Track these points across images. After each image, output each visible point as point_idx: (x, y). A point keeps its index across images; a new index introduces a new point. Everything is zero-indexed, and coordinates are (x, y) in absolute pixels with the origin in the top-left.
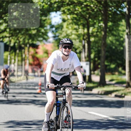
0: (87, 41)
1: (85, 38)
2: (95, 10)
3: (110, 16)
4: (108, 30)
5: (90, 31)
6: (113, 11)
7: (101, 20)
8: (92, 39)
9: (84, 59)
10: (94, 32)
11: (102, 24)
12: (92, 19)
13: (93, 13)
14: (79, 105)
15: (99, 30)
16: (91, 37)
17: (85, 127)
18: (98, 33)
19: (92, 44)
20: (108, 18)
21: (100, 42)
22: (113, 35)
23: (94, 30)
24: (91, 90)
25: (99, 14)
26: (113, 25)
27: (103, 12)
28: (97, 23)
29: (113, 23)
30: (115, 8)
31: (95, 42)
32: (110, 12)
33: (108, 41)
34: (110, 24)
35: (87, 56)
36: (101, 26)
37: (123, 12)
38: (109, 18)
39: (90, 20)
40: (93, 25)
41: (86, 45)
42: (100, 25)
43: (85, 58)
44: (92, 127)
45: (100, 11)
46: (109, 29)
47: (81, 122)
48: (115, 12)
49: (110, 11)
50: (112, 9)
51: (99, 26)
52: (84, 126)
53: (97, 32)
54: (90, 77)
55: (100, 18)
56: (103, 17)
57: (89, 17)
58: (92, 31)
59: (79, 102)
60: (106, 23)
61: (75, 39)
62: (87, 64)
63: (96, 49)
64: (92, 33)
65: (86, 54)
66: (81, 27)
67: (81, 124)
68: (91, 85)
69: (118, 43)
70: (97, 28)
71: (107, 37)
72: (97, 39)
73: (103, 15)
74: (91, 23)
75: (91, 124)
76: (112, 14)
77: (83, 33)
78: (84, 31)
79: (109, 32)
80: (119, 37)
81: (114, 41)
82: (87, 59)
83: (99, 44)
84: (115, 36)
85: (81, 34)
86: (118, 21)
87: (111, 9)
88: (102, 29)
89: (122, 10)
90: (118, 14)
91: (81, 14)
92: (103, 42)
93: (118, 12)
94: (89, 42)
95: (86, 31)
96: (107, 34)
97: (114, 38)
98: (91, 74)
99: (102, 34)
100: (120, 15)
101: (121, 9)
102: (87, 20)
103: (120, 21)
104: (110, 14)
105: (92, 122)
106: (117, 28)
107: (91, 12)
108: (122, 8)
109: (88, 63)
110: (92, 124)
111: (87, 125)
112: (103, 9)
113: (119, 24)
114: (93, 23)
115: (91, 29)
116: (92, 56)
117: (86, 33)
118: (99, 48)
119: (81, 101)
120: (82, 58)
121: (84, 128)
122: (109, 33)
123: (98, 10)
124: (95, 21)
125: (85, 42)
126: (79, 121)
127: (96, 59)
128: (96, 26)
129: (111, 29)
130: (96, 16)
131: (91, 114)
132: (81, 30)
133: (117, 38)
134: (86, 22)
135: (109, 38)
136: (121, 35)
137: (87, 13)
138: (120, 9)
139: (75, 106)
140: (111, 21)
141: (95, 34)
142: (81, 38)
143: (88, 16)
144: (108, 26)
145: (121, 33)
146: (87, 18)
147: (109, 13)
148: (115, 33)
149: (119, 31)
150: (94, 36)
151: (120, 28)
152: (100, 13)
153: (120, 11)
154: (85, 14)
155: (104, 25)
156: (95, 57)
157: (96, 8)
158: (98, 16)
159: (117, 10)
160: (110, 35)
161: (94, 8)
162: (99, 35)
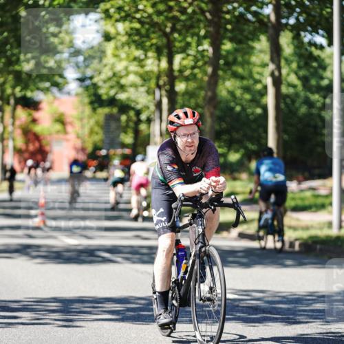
0: (166, 91)
1: (161, 82)
2: (190, 10)
3: (229, 27)
4: (222, 62)
5: (176, 66)
6: (237, 13)
7: (205, 37)
8: (180, 87)
9: (158, 139)
10: (185, 67)
11: (206, 46)
12: (180, 34)
13: (183, 18)
14: (146, 258)
15: (200, 63)
16: (177, 80)
18: (196, 71)
19: (179, 99)
20: (222, 31)
21: (202, 93)
22: (236, 75)
23: (185, 63)
25: (199, 21)
26: (236, 50)
27: (211, 15)
28: (194, 44)
29: (236, 43)
30: (240, 5)
31: (189, 94)
32: (228, 17)
33: (221, 91)
34: (227, 46)
36: (204, 51)
37: (261, 17)
38: (226, 30)
39: (176, 35)
40: (184, 50)
41: (165, 101)
42: (200, 48)
43: (161, 135)
45: (203, 12)
46: (225, 60)
47: (147, 304)
48: (242, 15)
49: (228, 12)
50: (234, 9)
51: (198, 51)
53: (193, 68)
55: (202, 32)
56: (211, 29)
57: (174, 29)
58: (180, 63)
59: (145, 251)
60: (216, 45)
61: (135, 86)
64: (181, 71)
65: (164, 126)
66: (151, 54)
69: (248, 96)
70: (195, 56)
71: (220, 82)
72: (192, 85)
73: (209, 23)
74: (177, 44)
76: (233, 20)
77: (155, 69)
78: (159, 65)
79: (226, 68)
80: (251, 82)
81: (238, 93)
83: (200, 101)
84: (242, 78)
85: (152, 72)
86: (248, 39)
87: (230, 7)
88: (206, 59)
89: (259, 10)
90: (248, 20)
91: (152, 20)
92: (209, 94)
93: (249, 16)
94: (172, 95)
95: (164, 64)
96: (220, 73)
97: (238, 83)
99: (205, 73)
100: (253, 23)
101: (258, 7)
102: (166, 35)
103: (253, 40)
104: (229, 22)
106: (247, 57)
107: (178, 14)
108: (260, 5)
112: (210, 6)
113: (253, 48)
114: (183, 44)
115: (178, 59)
117: (164, 70)
120: (155, 136)
122: (225, 71)
123: (198, 11)
124: (189, 39)
125: (161, 96)
126: (143, 302)
128: (192, 52)
129: (231, 58)
130: (192, 27)
132: (152, 63)
133: (245, 82)
134: (165, 40)
135: (224, 83)
136: (257, 77)
137: (167, 19)
138: (254, 8)
139: (134, 262)
140: (231, 40)
141: (187, 73)
142: (153, 84)
143: (169, 25)
144: (223, 53)
145: (256, 69)
146: (168, 30)
147: (225, 19)
148: (240, 70)
149: (251, 67)
150: (187, 79)
151: (254, 59)
152: (202, 18)
153: (255, 14)
154: (163, 22)
155: (211, 50)
157: (191, 4)
158: (196, 25)
159: (247, 9)
160: (228, 77)
161: (185, 5)
162: (199, 76)
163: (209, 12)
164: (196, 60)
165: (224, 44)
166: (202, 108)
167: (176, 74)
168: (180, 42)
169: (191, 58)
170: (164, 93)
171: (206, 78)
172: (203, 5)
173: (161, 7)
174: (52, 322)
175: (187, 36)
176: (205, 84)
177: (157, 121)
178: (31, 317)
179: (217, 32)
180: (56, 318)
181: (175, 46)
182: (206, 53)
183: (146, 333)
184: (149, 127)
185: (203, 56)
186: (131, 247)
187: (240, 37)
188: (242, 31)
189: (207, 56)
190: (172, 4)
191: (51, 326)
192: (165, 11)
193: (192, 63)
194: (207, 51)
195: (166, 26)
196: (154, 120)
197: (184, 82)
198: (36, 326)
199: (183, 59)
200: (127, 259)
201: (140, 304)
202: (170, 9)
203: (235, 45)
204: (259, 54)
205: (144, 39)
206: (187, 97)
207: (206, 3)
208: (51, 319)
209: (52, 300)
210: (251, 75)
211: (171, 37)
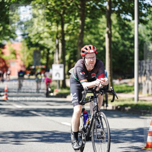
0: (61, 40)
1: (59, 36)
2: (71, 4)
3: (89, 12)
4: (85, 27)
5: (65, 29)
6: (92, 6)
7: (78, 16)
8: (67, 38)
9: (57, 61)
10: (69, 29)
11: (78, 20)
12: (67, 15)
13: (68, 7)
14: (52, 114)
15: (76, 28)
16: (66, 35)
17: (57, 140)
18: (74, 31)
19: (67, 44)
20: (85, 13)
21: (77, 41)
22: (91, 33)
23: (69, 27)
24: (65, 97)
25: (75, 9)
26: (92, 22)
28: (73, 19)
29: (92, 19)
30: (93, 2)
31: (71, 41)
32: (88, 7)
33: (85, 40)
34: (88, 20)
35: (61, 57)
36: (77, 22)
37: (102, 7)
38: (87, 13)
39: (65, 15)
40: (68, 22)
41: (60, 44)
42: (76, 21)
43: (59, 59)
44: (65, 140)
45: (77, 5)
46: (87, 26)
47: (53, 134)
48: (94, 7)
49: (88, 5)
50: (91, 4)
51: (75, 22)
52: (57, 138)
53: (73, 30)
54: (64, 81)
55: (77, 14)
56: (80, 13)
57: (64, 13)
58: (67, 28)
59: (51, 111)
60: (83, 20)
61: (47, 38)
62: (61, 67)
63: (72, 50)
64: (67, 31)
65: (60, 55)
66: (54, 24)
67: (53, 137)
68: (65, 91)
69: (97, 42)
70: (73, 25)
71: (85, 36)
72: (72, 37)
73: (80, 10)
74: (66, 19)
75: (64, 137)
76: (90, 8)
77: (56, 30)
78: (57, 29)
79: (87, 30)
80: (98, 36)
81: (93, 41)
82: (61, 61)
83: (76, 44)
84: (94, 34)
85: (54, 32)
86: (97, 17)
87: (89, 3)
88: (78, 26)
89: (102, 4)
90: (97, 9)
91: (54, 8)
92: (80, 41)
93: (98, 7)
94: (63, 42)
95: (60, 28)
96: (85, 32)
97: (92, 37)
98: (65, 78)
99: (78, 32)
100: (99, 10)
101: (101, 3)
102: (60, 15)
103: (99, 17)
104: (88, 9)
105: (65, 135)
106: (96, 25)
107: (65, 6)
108: (102, 2)
109: (62, 65)
110: (66, 137)
111: (59, 138)
112: (80, 3)
113: (99, 21)
114: (68, 19)
115: (66, 26)
116: (67, 57)
117: (60, 31)
118: (76, 48)
119: (54, 109)
120: (55, 60)
121: (57, 142)
122: (87, 31)
123: (75, 4)
124: (71, 17)
125: (58, 42)
126: (51, 133)
127: (72, 61)
128: (72, 23)
129: (89, 25)
130: (72, 12)
131: (65, 125)
132: (55, 28)
133: (96, 36)
134: (60, 18)
135: (86, 36)
136: (101, 34)
137: (61, 8)
138: (100, 3)
139: (47, 116)
140: (90, 17)
141: (70, 32)
142: (55, 37)
143: (62, 11)
144: (86, 23)
145: (101, 30)
146: (61, 13)
148: (93, 31)
149: (98, 29)
150: (70, 35)
151: (99, 26)
152: (76, 8)
153: (100, 6)
154: (59, 9)
155: (80, 22)
156: (70, 59)
157: (72, 2)
158: (74, 11)
159: (97, 4)
160: (88, 34)
161: (69, 2)
162: (76, 33)
163: (80, 5)
164: (74, 26)
165: (86, 19)
166: (77, 47)
167: (65, 32)
168: (67, 18)
169: (72, 25)
170: (60, 41)
171: (78, 34)
172: (77, 2)
173: (59, 3)
174: (10, 142)
175: (70, 16)
176: (78, 37)
177: (57, 53)
178: (1, 140)
179: (83, 14)
180: (12, 140)
181: (64, 20)
182: (78, 23)
183: (52, 147)
184: (53, 56)
185: (77, 25)
186: (46, 109)
187: (93, 16)
188: (94, 13)
189: (79, 24)
190: (63, 1)
191: (10, 144)
192: (60, 5)
193: (72, 28)
194: (79, 22)
195: (61, 11)
196: (55, 53)
197: (69, 36)
198: (3, 144)
199: (68, 26)
200: (44, 114)
201: (49, 134)
202: (62, 4)
203: (91, 20)
204: (102, 24)
205: (51, 17)
206: (70, 43)
207: (78, 1)
208: (10, 141)
209: (10, 133)
210: (98, 33)
211: (63, 16)
